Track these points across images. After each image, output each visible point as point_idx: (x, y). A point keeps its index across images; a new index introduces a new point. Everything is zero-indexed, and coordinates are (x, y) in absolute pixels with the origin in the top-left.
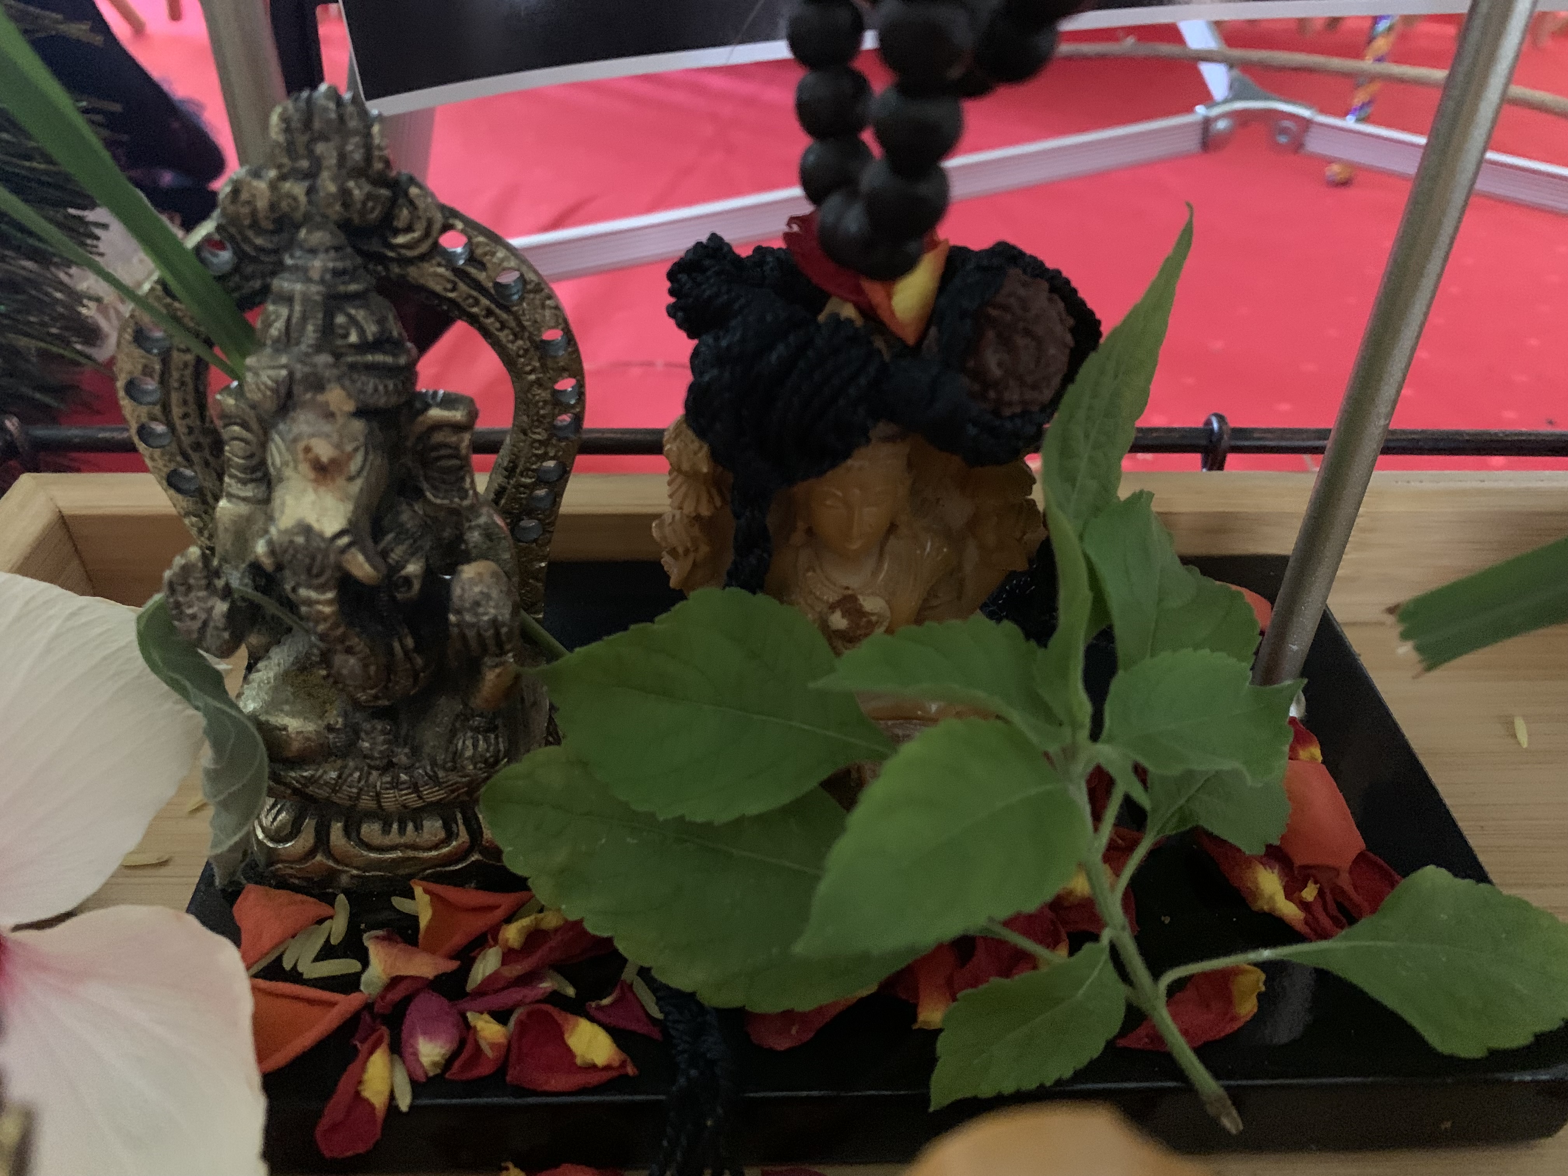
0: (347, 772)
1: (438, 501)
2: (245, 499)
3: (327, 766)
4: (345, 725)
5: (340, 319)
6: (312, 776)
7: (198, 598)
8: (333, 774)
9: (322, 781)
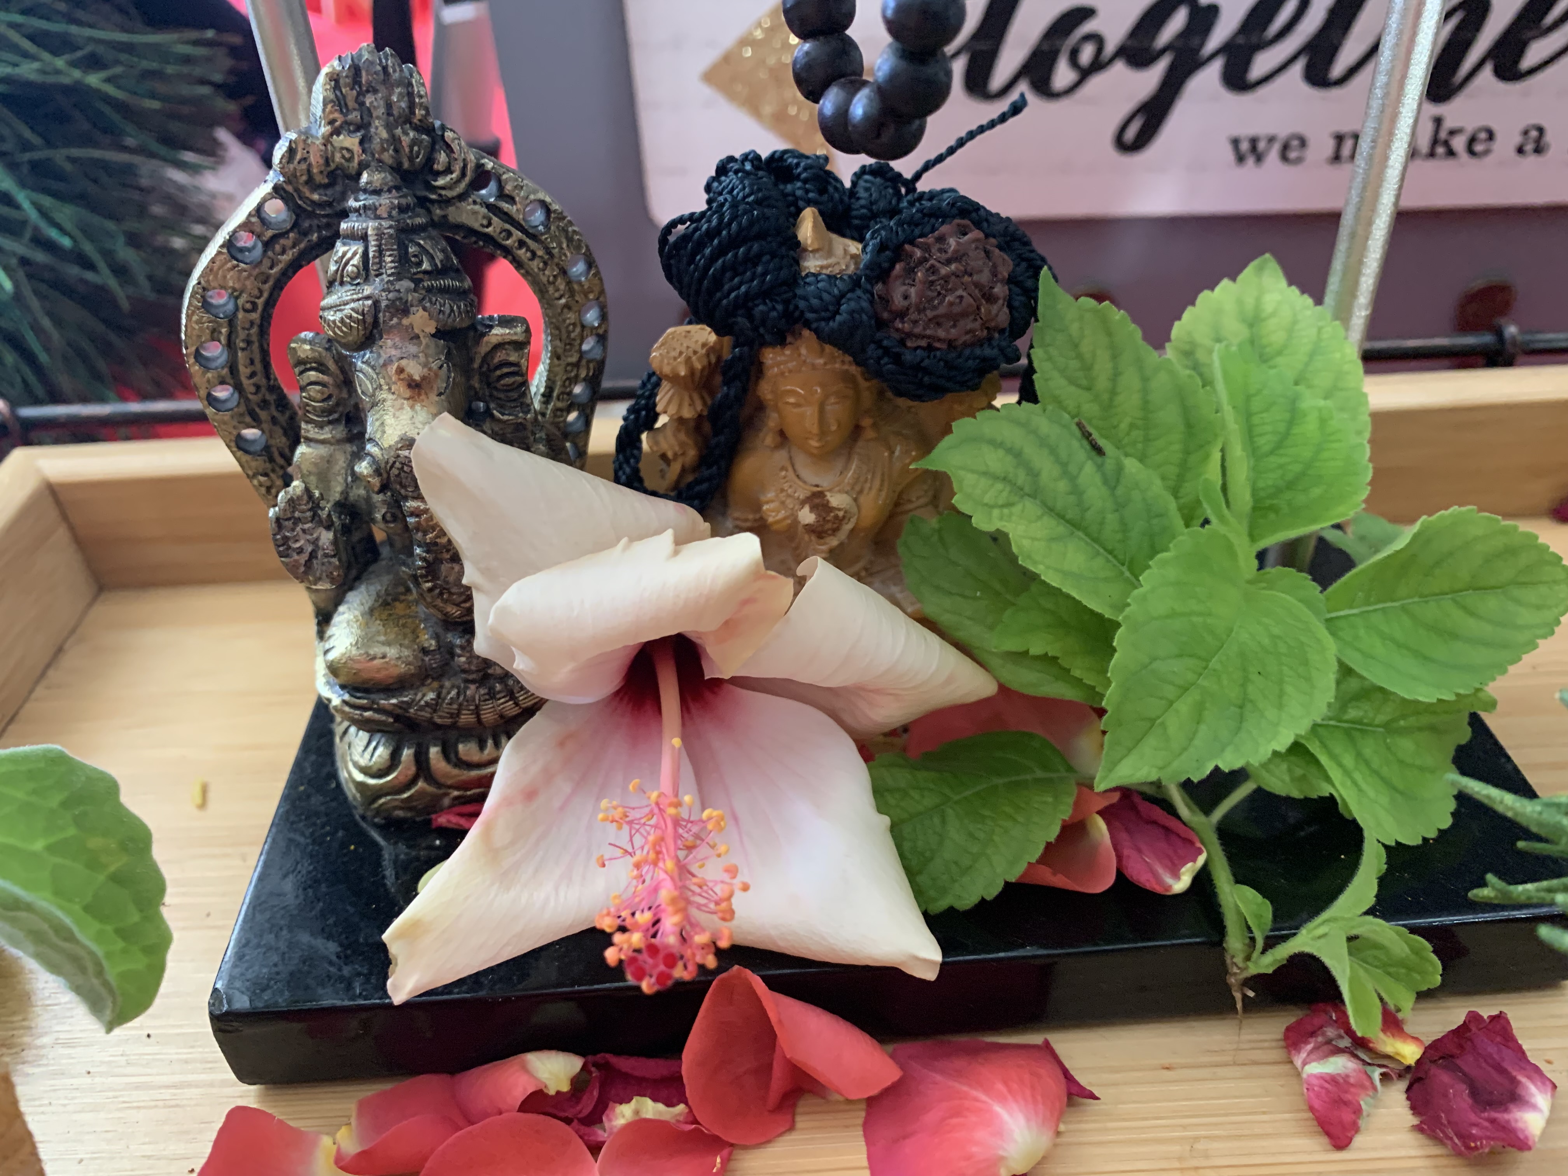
0: (444, 691)
1: (506, 418)
2: (323, 442)
3: (425, 689)
4: (439, 647)
5: (412, 249)
6: (413, 700)
7: (304, 531)
8: (431, 696)
9: (422, 703)
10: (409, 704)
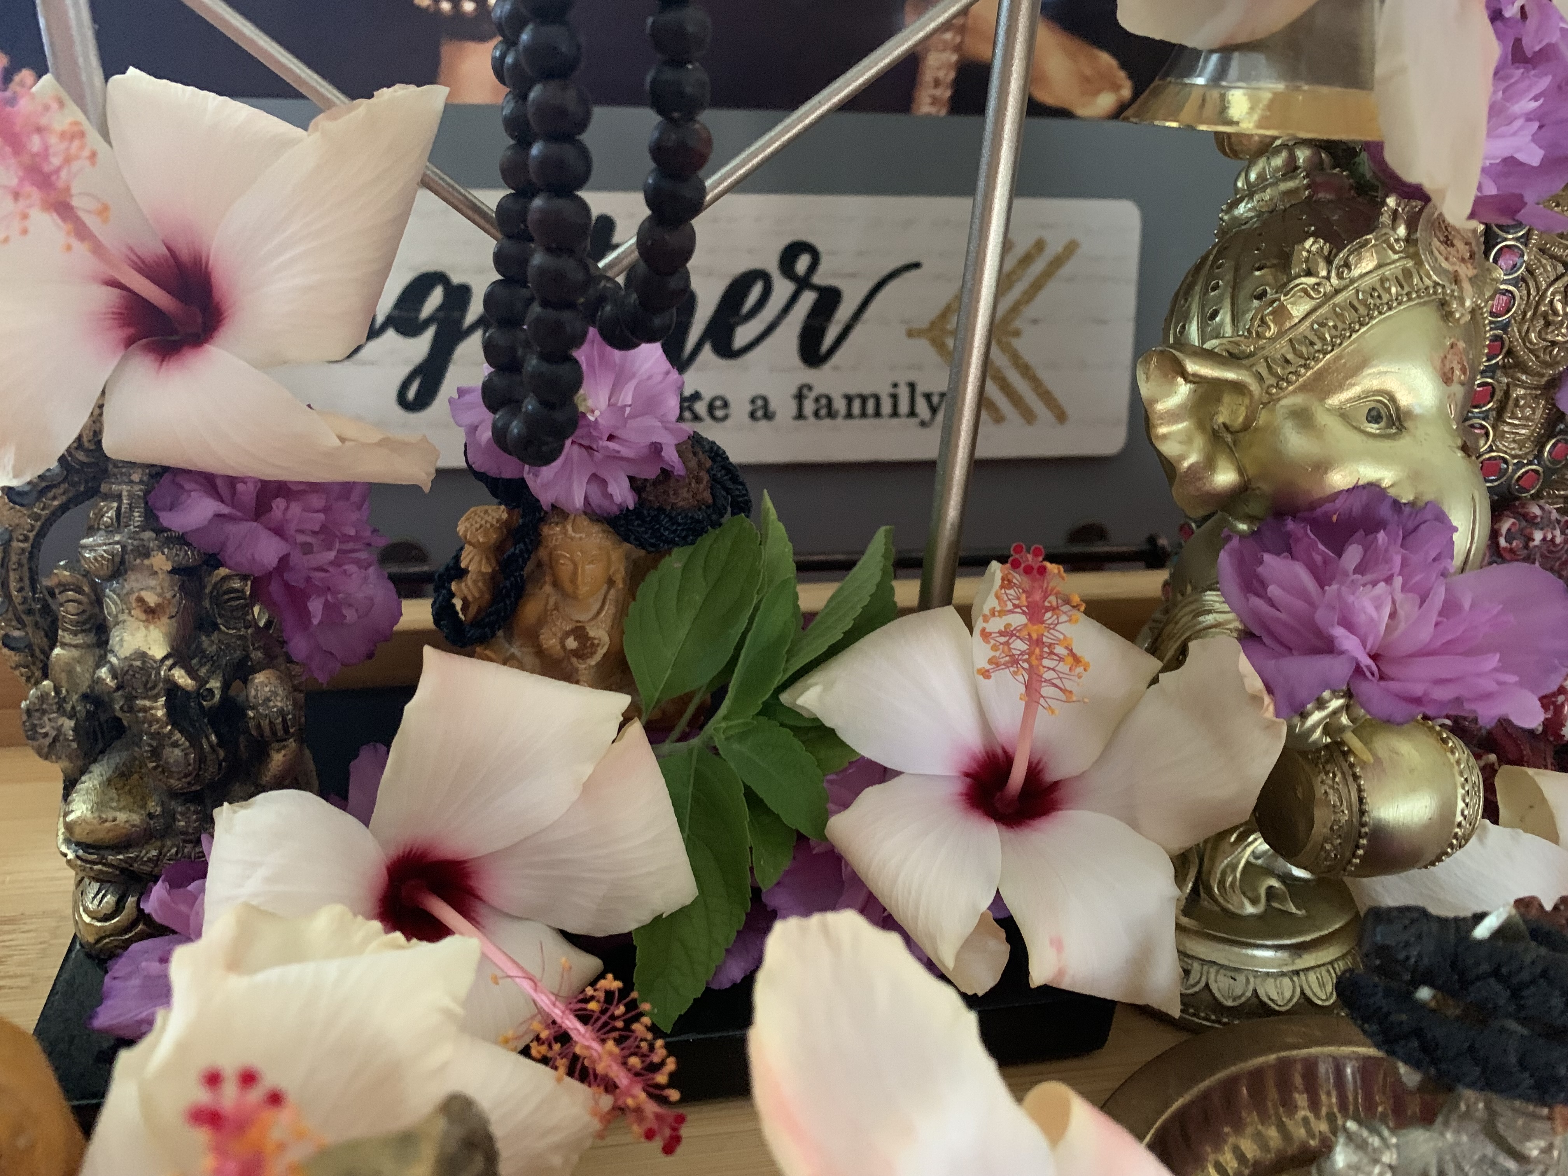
0: (165, 850)
1: (229, 631)
2: (75, 646)
3: (148, 847)
4: (163, 811)
6: (137, 856)
7: (50, 720)
8: (154, 853)
9: (145, 859)
10: (135, 859)
